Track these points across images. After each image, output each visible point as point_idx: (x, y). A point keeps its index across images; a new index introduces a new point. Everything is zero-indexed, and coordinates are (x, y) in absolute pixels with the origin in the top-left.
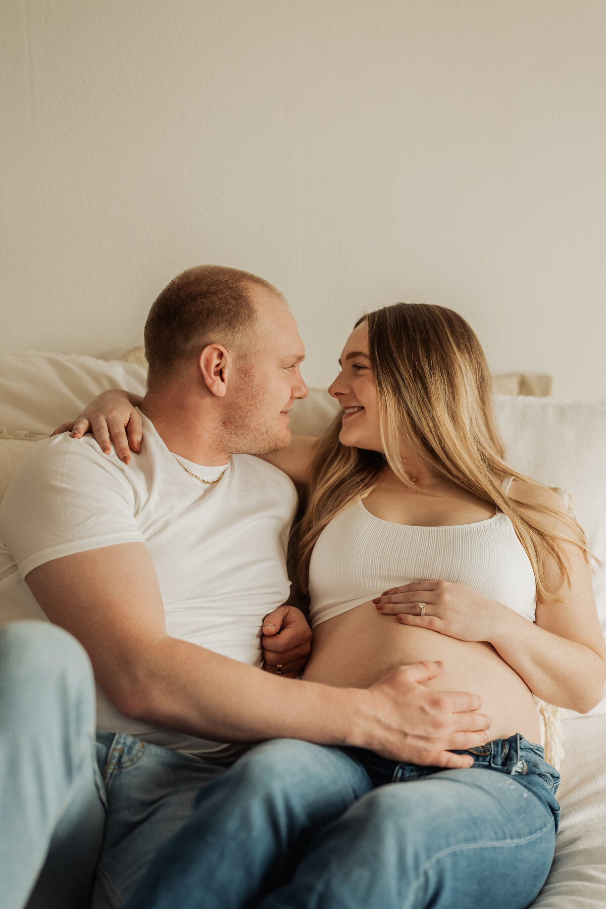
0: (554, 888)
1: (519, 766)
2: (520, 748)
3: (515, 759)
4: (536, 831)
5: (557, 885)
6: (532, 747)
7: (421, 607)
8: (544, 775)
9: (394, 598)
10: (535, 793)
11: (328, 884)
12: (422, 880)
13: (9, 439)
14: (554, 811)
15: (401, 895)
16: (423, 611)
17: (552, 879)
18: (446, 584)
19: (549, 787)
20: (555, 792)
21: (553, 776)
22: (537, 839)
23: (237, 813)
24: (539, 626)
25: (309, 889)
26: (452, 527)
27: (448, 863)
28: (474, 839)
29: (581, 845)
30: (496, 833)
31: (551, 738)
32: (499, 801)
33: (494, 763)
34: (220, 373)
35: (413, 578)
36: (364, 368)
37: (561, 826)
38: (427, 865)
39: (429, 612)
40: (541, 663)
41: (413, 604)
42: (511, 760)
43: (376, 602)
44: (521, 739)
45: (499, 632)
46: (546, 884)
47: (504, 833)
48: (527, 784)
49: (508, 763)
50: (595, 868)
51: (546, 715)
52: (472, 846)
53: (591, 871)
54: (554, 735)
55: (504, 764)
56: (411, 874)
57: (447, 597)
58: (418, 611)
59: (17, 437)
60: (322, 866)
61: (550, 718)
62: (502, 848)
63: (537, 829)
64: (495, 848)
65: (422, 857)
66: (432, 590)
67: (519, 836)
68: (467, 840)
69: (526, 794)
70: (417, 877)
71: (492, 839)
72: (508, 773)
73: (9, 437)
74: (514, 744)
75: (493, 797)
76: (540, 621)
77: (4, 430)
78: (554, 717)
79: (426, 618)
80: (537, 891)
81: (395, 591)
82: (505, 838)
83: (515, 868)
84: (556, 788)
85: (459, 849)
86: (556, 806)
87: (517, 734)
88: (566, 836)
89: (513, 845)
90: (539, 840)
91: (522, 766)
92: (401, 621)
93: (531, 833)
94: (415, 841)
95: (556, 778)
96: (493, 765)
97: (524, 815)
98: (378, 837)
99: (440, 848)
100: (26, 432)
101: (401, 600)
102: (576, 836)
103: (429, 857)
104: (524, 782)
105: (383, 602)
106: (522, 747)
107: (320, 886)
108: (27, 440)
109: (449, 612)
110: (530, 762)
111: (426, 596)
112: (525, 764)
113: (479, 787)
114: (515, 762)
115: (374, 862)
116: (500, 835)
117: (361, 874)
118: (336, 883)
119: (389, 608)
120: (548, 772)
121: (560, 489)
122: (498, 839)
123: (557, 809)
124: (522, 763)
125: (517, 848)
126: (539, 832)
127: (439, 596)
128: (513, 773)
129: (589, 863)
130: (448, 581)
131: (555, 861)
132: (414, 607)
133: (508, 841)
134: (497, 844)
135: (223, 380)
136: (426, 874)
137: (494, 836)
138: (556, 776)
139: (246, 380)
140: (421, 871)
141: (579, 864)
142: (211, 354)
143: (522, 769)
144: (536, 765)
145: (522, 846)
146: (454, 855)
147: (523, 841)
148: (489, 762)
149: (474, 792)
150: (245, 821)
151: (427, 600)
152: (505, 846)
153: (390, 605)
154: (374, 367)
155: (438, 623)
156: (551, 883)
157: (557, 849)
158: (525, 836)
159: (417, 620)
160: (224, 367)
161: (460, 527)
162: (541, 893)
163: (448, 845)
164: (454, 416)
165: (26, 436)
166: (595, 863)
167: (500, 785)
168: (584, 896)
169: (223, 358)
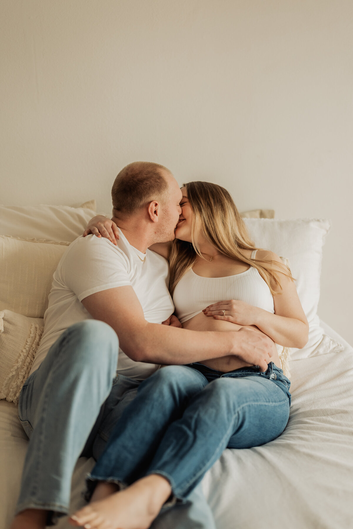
0: (291, 427)
1: (272, 376)
2: (273, 369)
3: (271, 371)
4: (282, 401)
5: (291, 426)
6: (278, 369)
7: (223, 312)
8: (284, 381)
9: (211, 309)
10: (280, 387)
11: (199, 415)
12: (237, 415)
13: (38, 242)
14: (289, 396)
15: (228, 419)
16: (225, 314)
17: (289, 425)
18: (234, 301)
19: (286, 387)
20: (289, 390)
21: (288, 382)
22: (283, 404)
23: (158, 391)
24: (277, 315)
25: (191, 418)
26: (232, 276)
27: (247, 410)
28: (257, 401)
29: (301, 411)
30: (266, 399)
31: (285, 369)
32: (266, 387)
33: (262, 373)
34: (155, 212)
35: (218, 301)
36: (186, 202)
37: (292, 404)
38: (238, 409)
39: (227, 314)
40: (279, 330)
41: (220, 311)
42: (269, 372)
43: (204, 311)
44: (273, 364)
45: (259, 320)
46: (286, 427)
47: (269, 400)
48: (277, 384)
49: (268, 373)
50: (308, 419)
51: (282, 359)
52: (256, 403)
53: (306, 420)
54: (286, 368)
55: (266, 374)
56: (233, 412)
57: (235, 307)
58: (222, 314)
59: (41, 242)
60: (196, 409)
61: (284, 360)
62: (269, 406)
63: (283, 400)
64: (265, 405)
65: (237, 406)
66: (228, 304)
67: (275, 402)
68: (254, 401)
69: (277, 386)
70: (235, 413)
71: (264, 402)
72: (269, 378)
73: (38, 241)
74: (270, 366)
75: (264, 385)
76: (277, 312)
77: (35, 238)
78: (285, 360)
79: (226, 317)
80: (283, 428)
81: (212, 306)
82: (269, 402)
83: (274, 415)
84: (289, 388)
85: (251, 404)
86: (289, 394)
87: (271, 362)
88: (294, 408)
89: (273, 405)
90: (283, 405)
91: (274, 376)
92: (215, 318)
93: (280, 401)
94: (233, 399)
95: (289, 383)
96: (262, 374)
97: (277, 394)
98: (218, 397)
99: (243, 403)
100: (45, 240)
101: (214, 309)
102: (298, 408)
103: (239, 406)
104: (276, 383)
105: (207, 311)
106: (274, 368)
107: (195, 416)
108: (46, 243)
109: (236, 314)
110: (278, 375)
111: (225, 307)
112: (275, 375)
113: (258, 382)
114: (271, 373)
115: (217, 407)
116: (267, 400)
117: (212, 411)
118: (202, 415)
119: (209, 313)
120: (285, 379)
121: (283, 257)
122: (267, 402)
123: (290, 395)
124: (274, 375)
125: (275, 407)
126: (283, 401)
127: (231, 307)
128: (271, 379)
129: (305, 417)
130: (234, 299)
131: (290, 419)
132: (220, 312)
133: (271, 403)
134: (267, 404)
135: (157, 215)
136: (238, 412)
137: (265, 400)
138: (289, 382)
139: (166, 213)
140: (236, 411)
141: (301, 418)
142: (153, 205)
143: (274, 377)
144: (280, 376)
145: (276, 406)
146: (249, 406)
147: (277, 404)
148: (260, 373)
149: (255, 383)
150: (161, 394)
151: (226, 308)
152: (270, 405)
153: (210, 312)
154: (190, 201)
155: (231, 318)
156: (289, 426)
157: (290, 414)
158: (278, 402)
159: (222, 317)
160: (157, 209)
161: (236, 275)
162: (284, 430)
163: (247, 402)
164: (224, 224)
165: (45, 241)
166: (307, 417)
167: (266, 382)
168: (304, 429)
169: (157, 206)
